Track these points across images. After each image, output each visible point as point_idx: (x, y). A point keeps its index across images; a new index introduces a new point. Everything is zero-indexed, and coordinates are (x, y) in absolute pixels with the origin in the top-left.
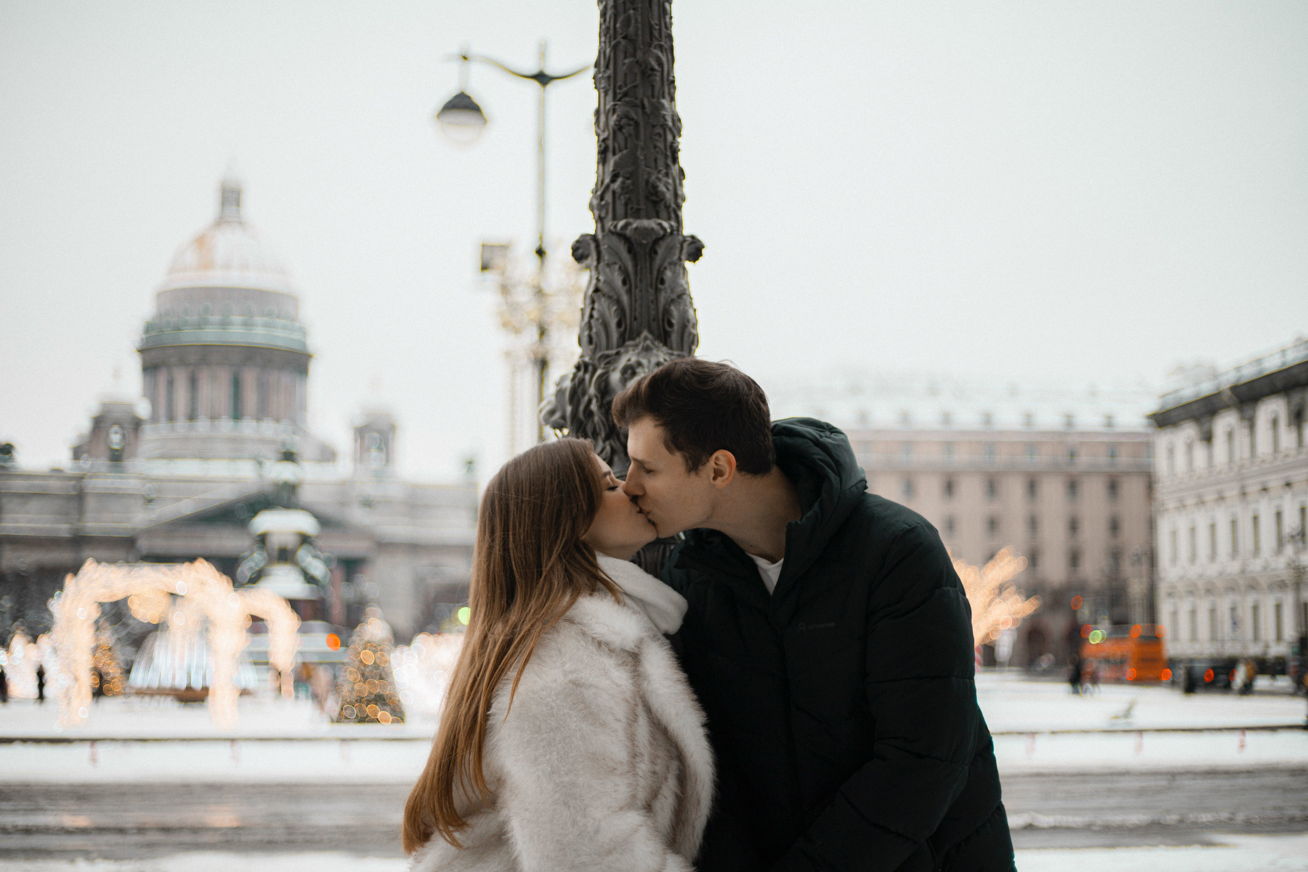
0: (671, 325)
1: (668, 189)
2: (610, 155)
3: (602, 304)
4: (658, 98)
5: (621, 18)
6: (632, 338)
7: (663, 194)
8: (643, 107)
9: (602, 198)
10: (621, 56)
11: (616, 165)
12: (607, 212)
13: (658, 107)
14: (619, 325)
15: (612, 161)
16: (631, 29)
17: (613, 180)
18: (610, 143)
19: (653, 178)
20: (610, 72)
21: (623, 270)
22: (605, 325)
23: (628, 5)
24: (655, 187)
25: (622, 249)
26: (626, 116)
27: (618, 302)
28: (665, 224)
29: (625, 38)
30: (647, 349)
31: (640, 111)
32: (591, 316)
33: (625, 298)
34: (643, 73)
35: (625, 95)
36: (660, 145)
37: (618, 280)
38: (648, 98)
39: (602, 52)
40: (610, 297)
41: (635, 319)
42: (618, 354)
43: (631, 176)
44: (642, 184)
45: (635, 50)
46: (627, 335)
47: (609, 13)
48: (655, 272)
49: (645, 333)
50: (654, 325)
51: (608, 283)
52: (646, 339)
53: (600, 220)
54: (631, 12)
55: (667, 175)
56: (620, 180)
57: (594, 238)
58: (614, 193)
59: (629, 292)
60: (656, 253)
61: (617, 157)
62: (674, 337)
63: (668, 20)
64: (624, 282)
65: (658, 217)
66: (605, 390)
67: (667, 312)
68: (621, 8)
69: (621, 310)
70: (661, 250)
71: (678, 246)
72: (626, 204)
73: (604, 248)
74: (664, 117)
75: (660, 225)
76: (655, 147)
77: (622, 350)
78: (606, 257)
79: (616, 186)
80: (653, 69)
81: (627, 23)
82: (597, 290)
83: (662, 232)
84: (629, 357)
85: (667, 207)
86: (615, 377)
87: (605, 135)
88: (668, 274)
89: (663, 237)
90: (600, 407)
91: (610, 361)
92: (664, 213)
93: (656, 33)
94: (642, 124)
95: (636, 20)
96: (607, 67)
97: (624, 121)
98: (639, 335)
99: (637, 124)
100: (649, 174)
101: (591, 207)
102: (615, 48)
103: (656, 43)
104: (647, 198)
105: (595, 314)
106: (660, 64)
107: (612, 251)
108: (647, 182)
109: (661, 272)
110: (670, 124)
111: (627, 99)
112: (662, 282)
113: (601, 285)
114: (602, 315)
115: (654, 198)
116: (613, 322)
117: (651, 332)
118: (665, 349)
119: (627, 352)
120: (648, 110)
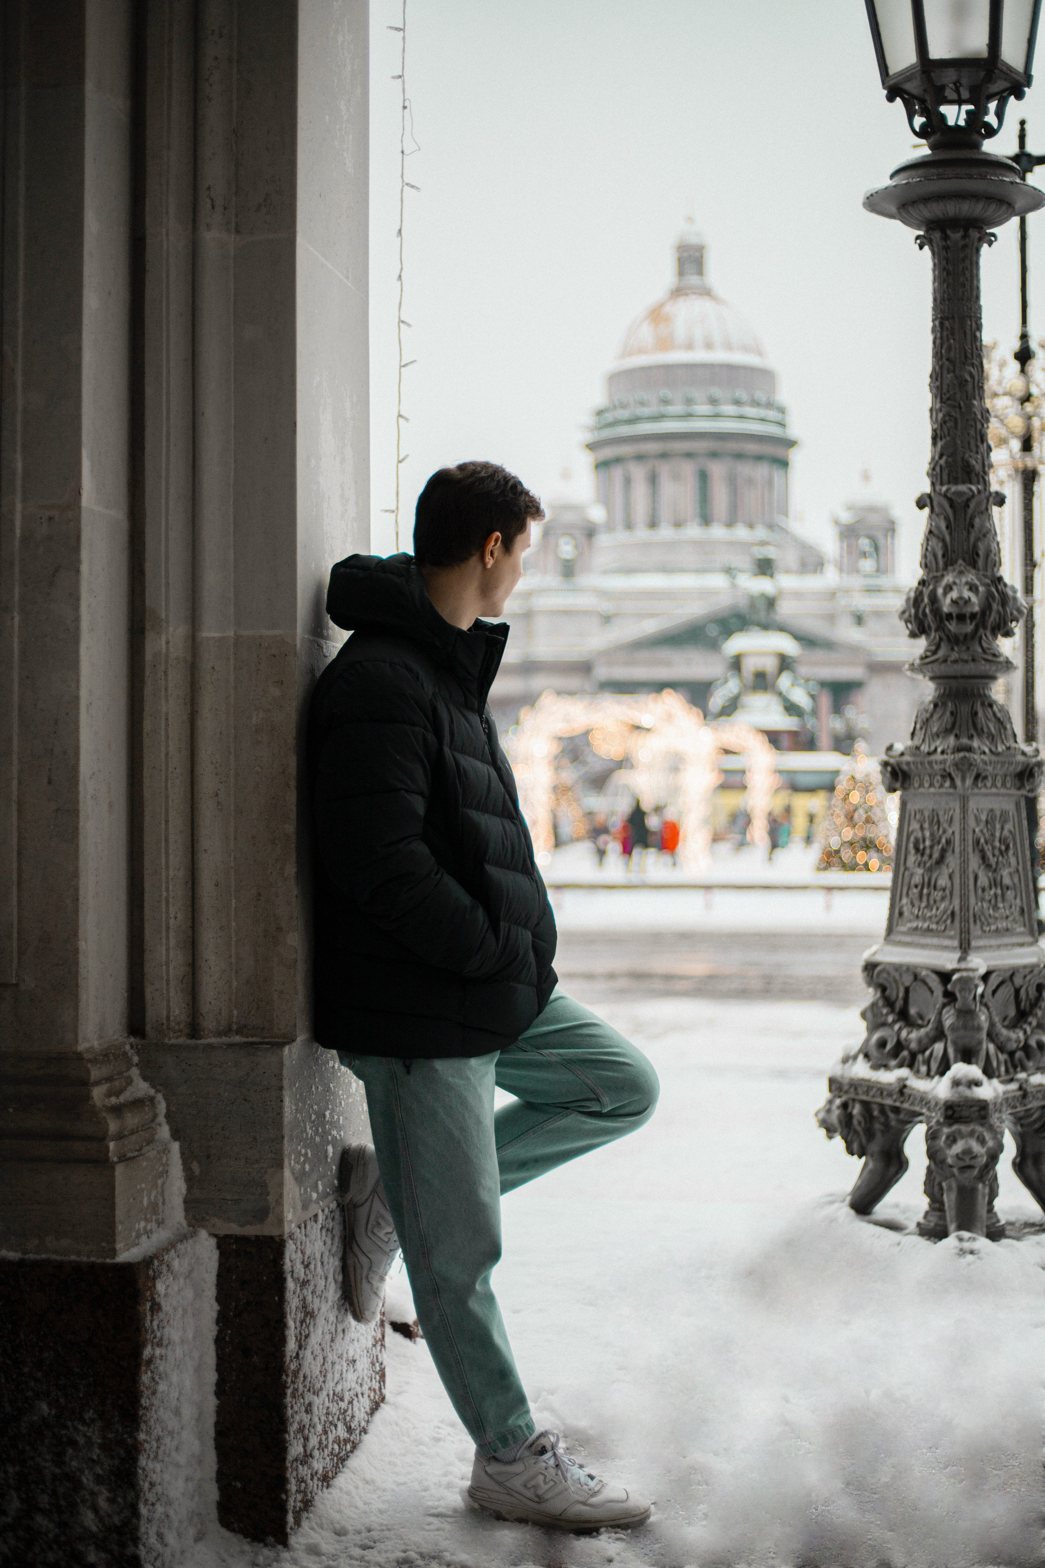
0: (978, 555)
1: (977, 462)
2: (938, 440)
3: (934, 542)
4: (971, 400)
5: (945, 346)
6: (952, 565)
7: (974, 466)
8: (960, 407)
9: (934, 469)
10: (945, 372)
11: (942, 447)
12: (937, 479)
13: (970, 406)
14: (944, 556)
15: (940, 444)
16: (952, 355)
17: (941, 457)
18: (939, 432)
19: (967, 455)
20: (938, 383)
21: (947, 519)
22: (935, 556)
23: (950, 336)
24: (968, 462)
25: (946, 505)
26: (949, 415)
27: (943, 541)
28: (974, 488)
29: (948, 359)
30: (961, 573)
31: (957, 410)
32: (927, 549)
33: (948, 538)
34: (960, 384)
35: (948, 399)
36: (972, 432)
37: (943, 525)
38: (963, 401)
39: (934, 369)
40: (938, 538)
41: (954, 551)
42: (943, 576)
43: (952, 455)
44: (959, 459)
45: (954, 368)
46: (949, 561)
47: (938, 341)
48: (968, 521)
49: (960, 562)
50: (966, 556)
51: (938, 527)
52: (961, 565)
53: (933, 484)
54: (952, 341)
55: (977, 453)
56: (944, 458)
57: (929, 496)
58: (941, 466)
59: (950, 534)
60: (968, 506)
61: (944, 440)
62: (980, 563)
63: (978, 344)
64: (947, 527)
65: (971, 483)
66: (934, 599)
67: (975, 546)
68: (945, 339)
69: (945, 546)
70: (972, 505)
71: (985, 501)
72: (949, 475)
73: (935, 503)
74: (975, 414)
75: (971, 489)
76: (969, 434)
77: (945, 573)
78: (936, 509)
79: (942, 462)
80: (966, 381)
81: (949, 348)
82: (931, 532)
83: (971, 494)
84: (949, 578)
85: (977, 475)
86: (940, 591)
87: (935, 426)
88: (977, 521)
89: (973, 496)
90: (931, 611)
91: (937, 580)
92: (974, 479)
93: (969, 356)
94: (959, 420)
95: (955, 347)
96: (937, 380)
97: (947, 418)
98: (956, 562)
99: (956, 419)
100: (964, 453)
101: (928, 474)
102: (941, 367)
103: (970, 361)
104: (963, 469)
105: (929, 548)
106: (972, 376)
107: (940, 505)
108: (963, 459)
109: (972, 518)
110: (979, 417)
111: (950, 402)
112: (972, 526)
113: (933, 529)
114: (933, 549)
115: (968, 470)
116: (940, 553)
117: (964, 560)
118: (973, 571)
119: (948, 574)
120: (963, 410)
